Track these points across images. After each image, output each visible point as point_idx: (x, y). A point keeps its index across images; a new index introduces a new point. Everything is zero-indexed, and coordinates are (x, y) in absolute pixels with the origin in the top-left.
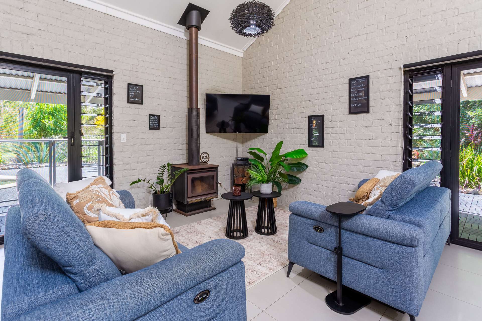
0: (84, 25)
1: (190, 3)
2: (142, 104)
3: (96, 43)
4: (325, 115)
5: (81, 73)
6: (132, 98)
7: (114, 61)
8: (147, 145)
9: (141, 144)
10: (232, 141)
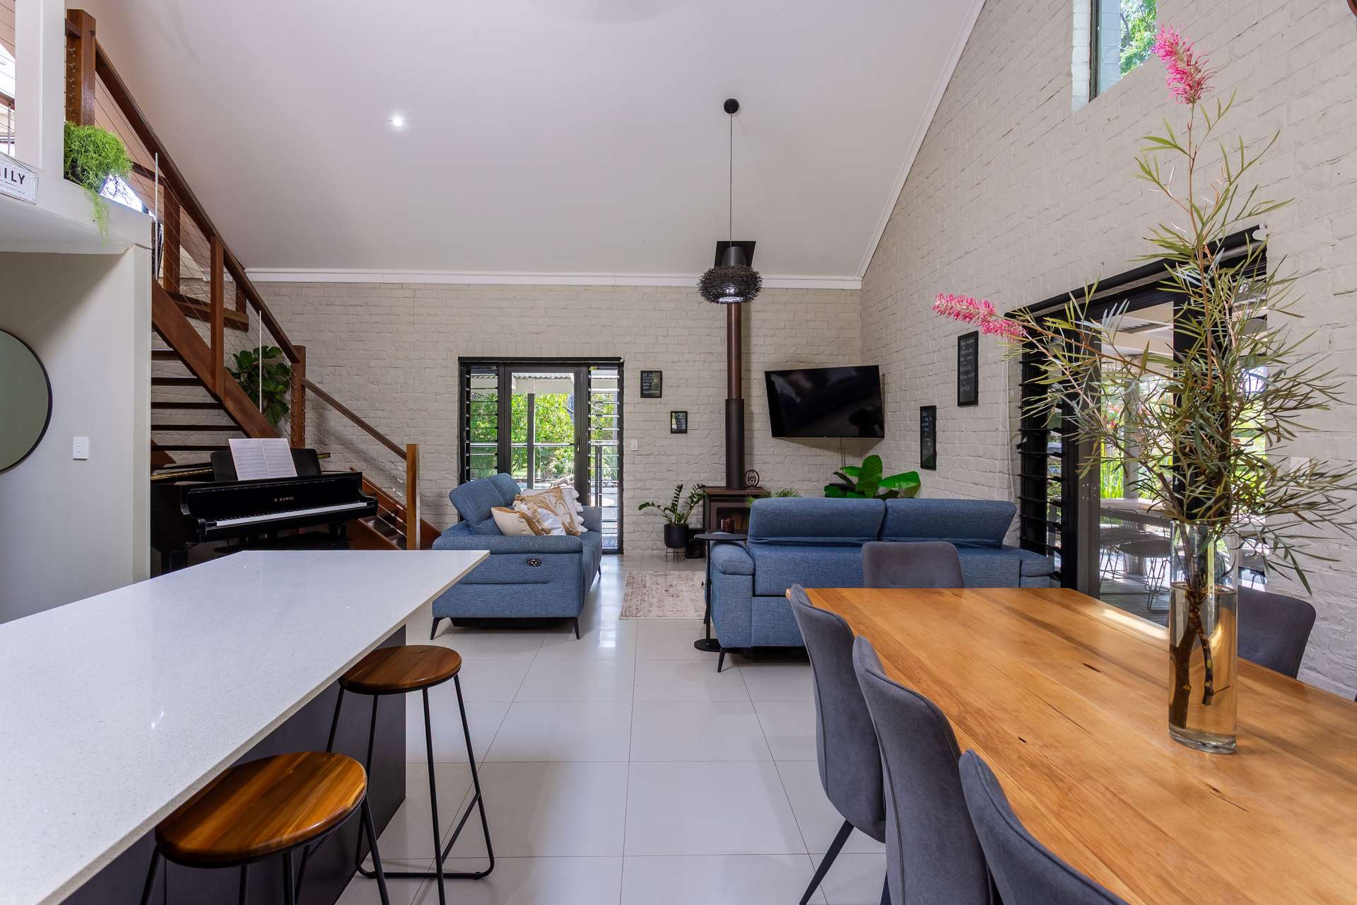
0: (590, 308)
1: (718, 242)
2: (660, 397)
3: (603, 326)
4: (937, 407)
5: (589, 366)
6: (646, 390)
7: (625, 344)
8: (668, 455)
9: (659, 454)
10: (835, 451)
